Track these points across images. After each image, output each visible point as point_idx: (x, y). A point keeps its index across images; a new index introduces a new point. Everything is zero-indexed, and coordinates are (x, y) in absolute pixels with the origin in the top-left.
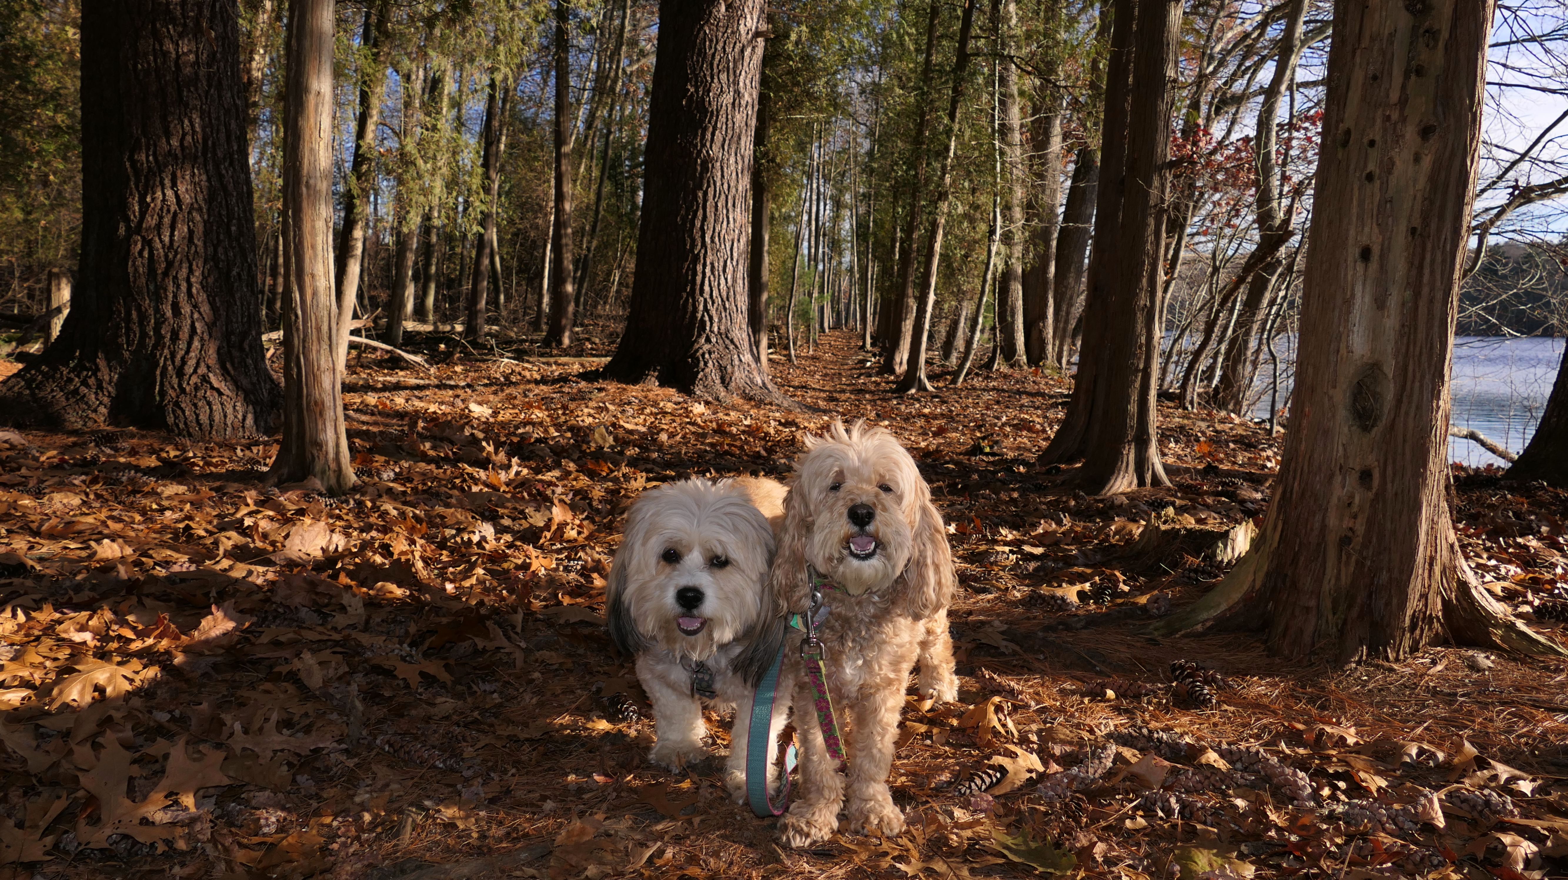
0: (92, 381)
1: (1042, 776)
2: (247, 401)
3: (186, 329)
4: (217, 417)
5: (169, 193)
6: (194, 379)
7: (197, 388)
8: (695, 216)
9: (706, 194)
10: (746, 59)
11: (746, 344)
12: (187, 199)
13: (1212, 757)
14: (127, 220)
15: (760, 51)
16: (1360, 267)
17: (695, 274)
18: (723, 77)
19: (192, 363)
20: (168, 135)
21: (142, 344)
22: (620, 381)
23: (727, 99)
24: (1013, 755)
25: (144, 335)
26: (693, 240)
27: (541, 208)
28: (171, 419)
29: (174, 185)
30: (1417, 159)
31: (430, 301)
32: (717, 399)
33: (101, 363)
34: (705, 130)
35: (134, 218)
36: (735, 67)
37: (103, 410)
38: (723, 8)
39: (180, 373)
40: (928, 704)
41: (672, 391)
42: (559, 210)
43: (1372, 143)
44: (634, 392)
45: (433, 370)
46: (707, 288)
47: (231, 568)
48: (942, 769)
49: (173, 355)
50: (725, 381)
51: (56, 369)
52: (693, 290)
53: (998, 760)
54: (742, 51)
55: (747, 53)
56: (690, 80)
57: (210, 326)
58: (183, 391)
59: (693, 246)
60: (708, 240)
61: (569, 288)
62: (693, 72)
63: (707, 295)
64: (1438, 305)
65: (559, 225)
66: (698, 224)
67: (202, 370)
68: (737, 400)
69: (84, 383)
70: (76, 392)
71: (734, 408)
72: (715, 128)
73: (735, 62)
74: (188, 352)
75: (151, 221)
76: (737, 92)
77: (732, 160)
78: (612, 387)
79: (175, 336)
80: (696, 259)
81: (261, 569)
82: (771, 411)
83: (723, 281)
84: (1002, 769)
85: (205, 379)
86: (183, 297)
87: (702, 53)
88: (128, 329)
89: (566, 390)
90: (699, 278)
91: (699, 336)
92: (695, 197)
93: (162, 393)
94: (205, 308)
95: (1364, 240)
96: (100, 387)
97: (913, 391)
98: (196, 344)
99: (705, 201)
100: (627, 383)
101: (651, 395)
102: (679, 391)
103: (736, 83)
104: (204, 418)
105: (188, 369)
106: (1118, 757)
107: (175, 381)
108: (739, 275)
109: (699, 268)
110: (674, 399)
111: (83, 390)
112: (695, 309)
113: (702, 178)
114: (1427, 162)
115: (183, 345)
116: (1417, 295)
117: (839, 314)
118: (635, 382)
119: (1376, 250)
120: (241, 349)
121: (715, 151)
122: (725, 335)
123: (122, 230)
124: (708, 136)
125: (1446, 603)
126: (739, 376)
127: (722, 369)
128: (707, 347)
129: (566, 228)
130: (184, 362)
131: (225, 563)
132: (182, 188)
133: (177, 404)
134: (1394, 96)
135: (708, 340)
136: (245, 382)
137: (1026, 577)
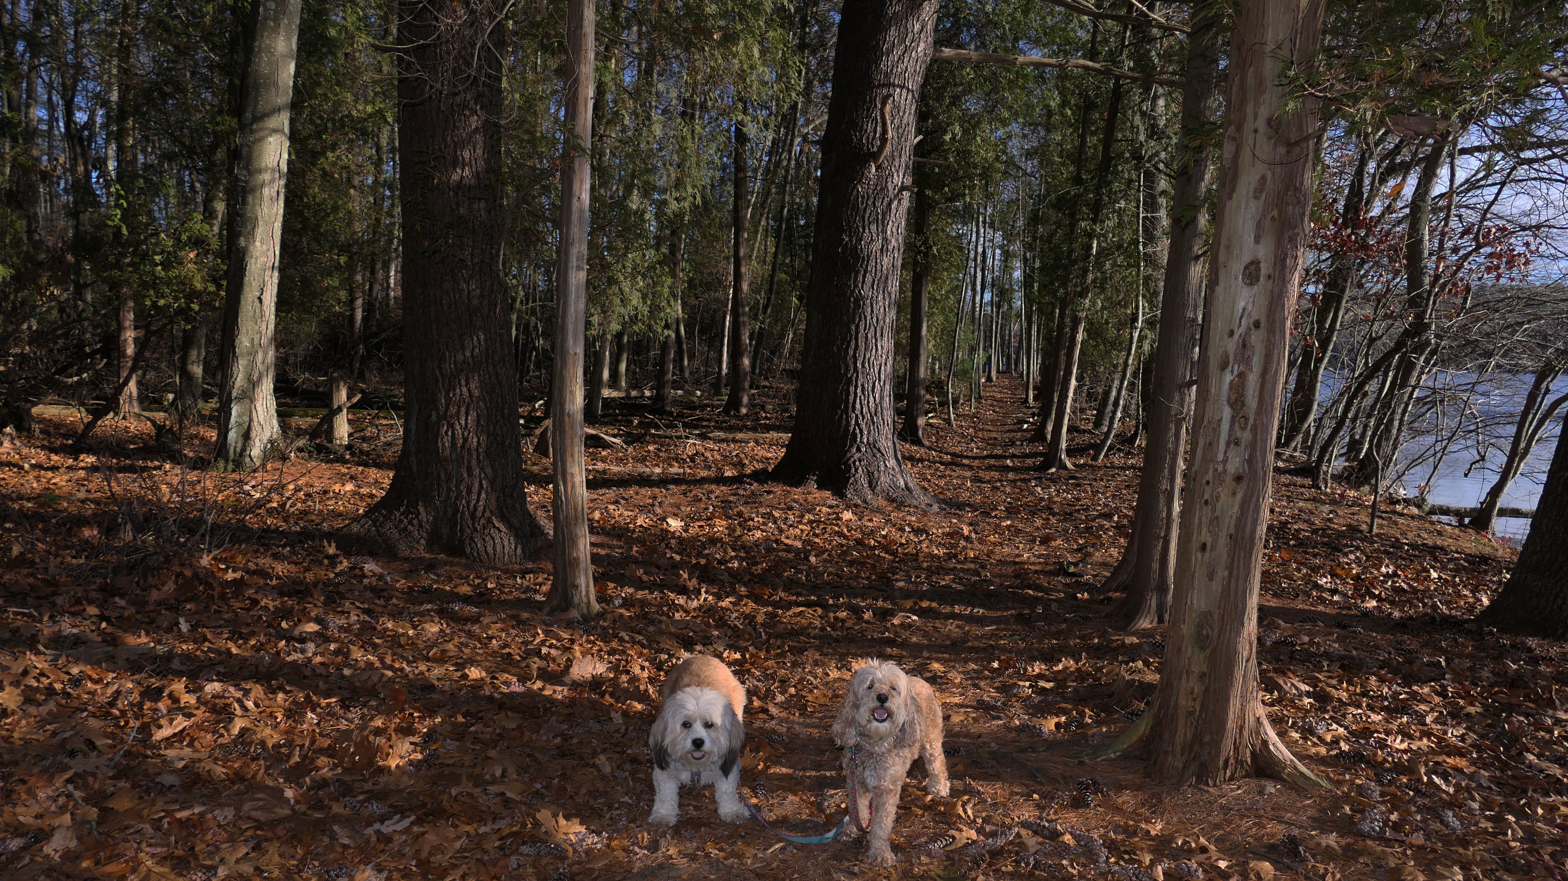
0: (415, 522)
1: (974, 842)
2: (517, 536)
3: (477, 485)
4: (498, 548)
5: (464, 389)
6: (482, 521)
7: (484, 528)
8: (849, 345)
9: (857, 327)
10: (894, 211)
11: (892, 452)
12: (476, 393)
13: (1067, 838)
14: (438, 410)
15: (906, 203)
16: (1199, 555)
17: (848, 394)
18: (873, 227)
19: (481, 509)
20: (463, 348)
21: (448, 497)
22: (785, 484)
23: (877, 246)
24: (961, 830)
25: (449, 490)
26: (847, 366)
27: (720, 282)
28: (468, 550)
29: (467, 384)
30: (1234, 494)
31: (623, 367)
32: (865, 501)
33: (421, 509)
34: (858, 272)
35: (442, 409)
36: (884, 218)
37: (423, 541)
38: (873, 170)
39: (473, 516)
40: (929, 797)
41: (828, 494)
42: (737, 289)
43: (1208, 483)
44: (797, 493)
45: (630, 449)
46: (858, 406)
47: (543, 689)
48: (924, 835)
49: (468, 503)
50: (872, 486)
51: (391, 513)
52: (847, 408)
53: (952, 832)
54: (890, 204)
55: (894, 205)
56: (844, 231)
57: (492, 483)
58: (475, 529)
59: (847, 370)
60: (859, 365)
61: (746, 362)
62: (848, 224)
63: (858, 412)
64: (1241, 582)
65: (737, 302)
66: (851, 352)
67: (487, 514)
68: (882, 502)
69: (410, 523)
70: (405, 529)
71: (879, 510)
72: (866, 271)
73: (884, 214)
74: (478, 501)
75: (453, 410)
76: (885, 239)
77: (880, 297)
78: (778, 489)
79: (469, 491)
80: (849, 381)
81: (560, 688)
82: (909, 513)
83: (871, 399)
84: (954, 838)
85: (490, 521)
86: (474, 462)
87: (855, 208)
88: (439, 486)
89: (741, 492)
90: (851, 398)
91: (851, 446)
92: (849, 329)
93: (462, 531)
94: (488, 470)
95: (1203, 540)
96: (421, 526)
97: (1054, 470)
98: (483, 495)
99: (857, 333)
100: (791, 486)
101: (810, 498)
102: (834, 494)
103: (884, 231)
104: (490, 550)
105: (479, 514)
106: (1018, 835)
107: (470, 522)
108: (886, 393)
109: (852, 389)
110: (829, 502)
111: (410, 528)
112: (848, 424)
113: (854, 314)
114: (1239, 496)
115: (474, 497)
116: (1230, 574)
117: (1009, 357)
118: (797, 484)
119: (1209, 546)
120: (512, 497)
121: (866, 291)
122: (873, 446)
123: (434, 417)
124: (860, 278)
125: (1253, 753)
126: (884, 480)
127: (870, 474)
128: (857, 456)
129: (743, 306)
130: (475, 508)
131: (539, 684)
132: (472, 386)
133: (472, 539)
134: (1220, 457)
135: (859, 450)
136: (515, 522)
137: (1032, 707)
